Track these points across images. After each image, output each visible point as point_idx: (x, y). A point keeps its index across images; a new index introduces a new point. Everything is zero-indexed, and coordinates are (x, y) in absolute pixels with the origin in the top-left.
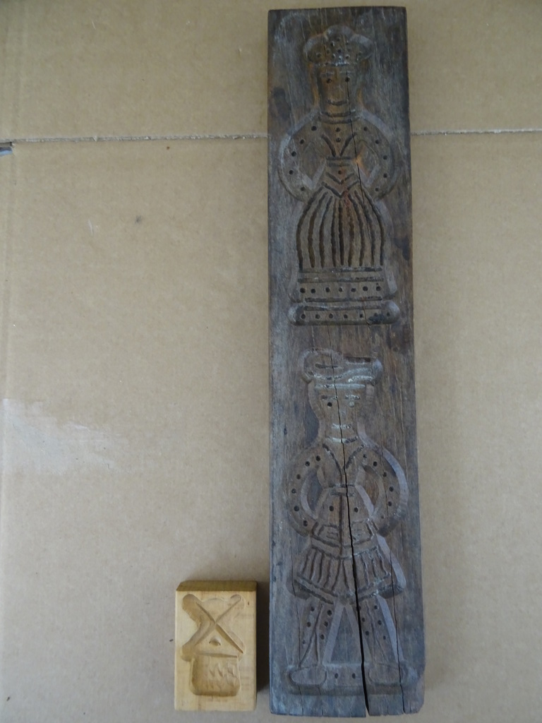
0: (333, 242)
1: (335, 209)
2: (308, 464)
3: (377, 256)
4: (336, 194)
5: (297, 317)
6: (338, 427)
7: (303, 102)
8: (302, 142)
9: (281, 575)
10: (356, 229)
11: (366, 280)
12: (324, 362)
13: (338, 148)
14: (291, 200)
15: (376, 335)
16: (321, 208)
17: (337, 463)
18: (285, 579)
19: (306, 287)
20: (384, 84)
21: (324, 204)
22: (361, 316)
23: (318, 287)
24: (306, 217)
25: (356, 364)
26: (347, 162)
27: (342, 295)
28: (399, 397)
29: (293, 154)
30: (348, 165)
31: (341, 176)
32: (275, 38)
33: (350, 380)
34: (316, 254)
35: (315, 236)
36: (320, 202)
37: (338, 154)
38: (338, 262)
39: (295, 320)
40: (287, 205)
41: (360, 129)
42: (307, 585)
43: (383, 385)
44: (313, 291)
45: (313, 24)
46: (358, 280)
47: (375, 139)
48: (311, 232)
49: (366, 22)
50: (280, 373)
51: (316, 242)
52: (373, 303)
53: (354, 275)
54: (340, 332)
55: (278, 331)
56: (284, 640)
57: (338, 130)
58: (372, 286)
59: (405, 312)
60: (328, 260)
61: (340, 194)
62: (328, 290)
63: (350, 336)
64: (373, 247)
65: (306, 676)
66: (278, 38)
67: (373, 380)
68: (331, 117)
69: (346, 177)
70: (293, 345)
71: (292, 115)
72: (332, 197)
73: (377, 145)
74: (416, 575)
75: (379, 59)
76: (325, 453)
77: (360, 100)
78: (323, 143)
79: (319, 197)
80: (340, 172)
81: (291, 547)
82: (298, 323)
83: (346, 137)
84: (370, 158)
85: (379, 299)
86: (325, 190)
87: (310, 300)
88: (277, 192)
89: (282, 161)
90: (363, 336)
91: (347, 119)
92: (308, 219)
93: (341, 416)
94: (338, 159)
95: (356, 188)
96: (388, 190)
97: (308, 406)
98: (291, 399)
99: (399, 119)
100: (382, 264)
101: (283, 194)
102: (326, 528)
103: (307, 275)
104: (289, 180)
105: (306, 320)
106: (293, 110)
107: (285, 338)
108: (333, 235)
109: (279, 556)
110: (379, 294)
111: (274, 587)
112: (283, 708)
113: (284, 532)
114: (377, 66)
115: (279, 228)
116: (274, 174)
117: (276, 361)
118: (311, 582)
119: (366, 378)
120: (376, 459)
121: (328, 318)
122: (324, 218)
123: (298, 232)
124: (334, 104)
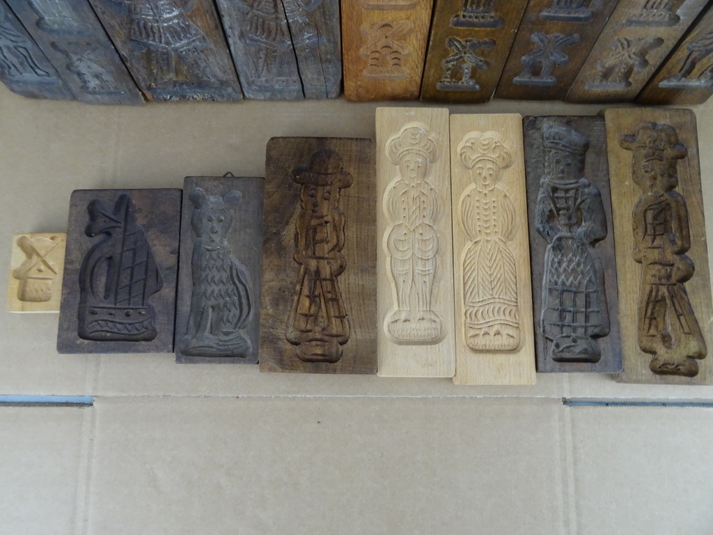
9: (234, 34)
18: (237, 37)
42: (256, 38)
56: (245, 67)
81: (237, 18)
109: (229, 23)
111: (231, 41)
112: (252, 96)
113: (228, 8)
118: (258, 36)
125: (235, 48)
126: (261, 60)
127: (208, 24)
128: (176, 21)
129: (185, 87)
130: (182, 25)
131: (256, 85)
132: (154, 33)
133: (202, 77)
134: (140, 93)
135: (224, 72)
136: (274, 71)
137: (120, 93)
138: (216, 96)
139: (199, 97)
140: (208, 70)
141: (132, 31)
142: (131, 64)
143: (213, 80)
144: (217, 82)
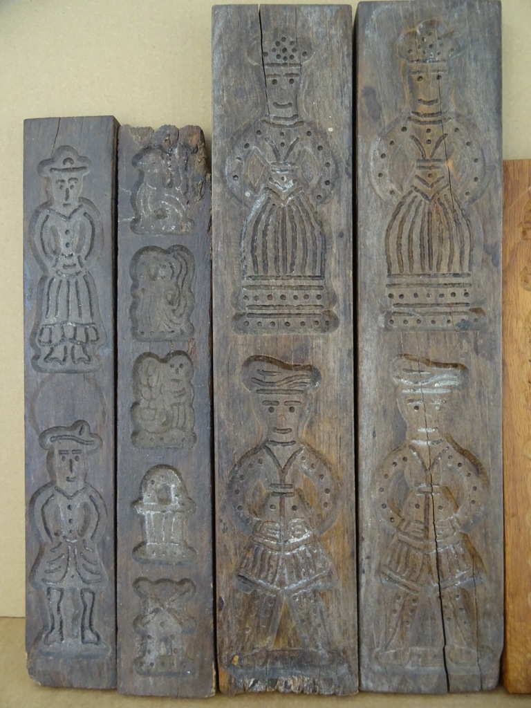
0: (422, 246)
1: (424, 213)
2: (395, 464)
3: (466, 263)
4: (426, 197)
5: (386, 324)
6: (424, 430)
7: (394, 102)
8: (391, 143)
9: (370, 568)
10: (446, 235)
11: (453, 285)
12: (411, 367)
13: (428, 149)
14: (381, 204)
15: (464, 341)
16: (411, 213)
17: (423, 463)
18: (373, 572)
19: (395, 292)
20: (477, 84)
21: (414, 207)
22: (449, 321)
23: (405, 292)
24: (395, 222)
25: (442, 369)
26: (436, 163)
27: (430, 300)
28: (485, 402)
29: (383, 156)
30: (438, 167)
31: (431, 179)
32: (366, 32)
33: (436, 385)
34: (405, 260)
35: (404, 241)
36: (410, 206)
37: (428, 157)
38: (427, 267)
39: (383, 326)
40: (377, 210)
41: (451, 130)
42: (395, 576)
43: (470, 390)
44: (401, 296)
45: (405, 17)
46: (446, 285)
47: (466, 141)
48: (400, 237)
49: (460, 16)
50: (369, 378)
51: (405, 248)
52: (460, 309)
53: (442, 281)
54: (428, 339)
55: (368, 337)
56: (372, 626)
57: (429, 130)
58: (460, 291)
59: (493, 319)
60: (417, 266)
61: (430, 198)
62: (416, 295)
63: (438, 342)
64: (462, 253)
65: (391, 657)
66: (369, 32)
67: (459, 385)
68: (421, 116)
69: (436, 180)
70: (382, 351)
71: (383, 116)
72: (421, 201)
73: (468, 147)
74: (497, 568)
75: (472, 56)
76: (412, 454)
77: (452, 99)
78: (413, 144)
79: (409, 200)
80: (430, 175)
81: (379, 543)
82: (387, 329)
83: (436, 139)
84: (462, 161)
85: (467, 305)
86: (415, 194)
87: (398, 305)
88: (367, 197)
89: (372, 164)
90: (451, 343)
91: (439, 118)
92: (397, 223)
93: (427, 419)
94: (428, 161)
95: (446, 191)
96: (479, 195)
97: (397, 410)
98: (380, 404)
99: (492, 121)
100: (470, 270)
101: (373, 199)
102: (412, 524)
104: (379, 183)
105: (394, 326)
106: (384, 112)
107: (374, 344)
108: (422, 239)
109: (367, 550)
110: (466, 300)
111: (363, 579)
112: (371, 685)
113: (372, 528)
114: (470, 64)
115: (369, 233)
116: (364, 178)
117: (366, 366)
118: (397, 574)
119: (452, 383)
120: (460, 459)
121: (415, 324)
122: (413, 222)
123: (387, 237)
124: (425, 103)
125: (366, 590)
126: (395, 615)
127: (344, 549)
128: (302, 548)
130: (309, 555)
131: (380, 664)
132: (270, 566)
133: (308, 646)
134: (214, 673)
135: (344, 633)
136: (409, 635)
137: (184, 674)
138: (321, 682)
139: (294, 683)
140: (321, 631)
141: (245, 561)
142: (225, 615)
143: (322, 652)
144: (327, 656)
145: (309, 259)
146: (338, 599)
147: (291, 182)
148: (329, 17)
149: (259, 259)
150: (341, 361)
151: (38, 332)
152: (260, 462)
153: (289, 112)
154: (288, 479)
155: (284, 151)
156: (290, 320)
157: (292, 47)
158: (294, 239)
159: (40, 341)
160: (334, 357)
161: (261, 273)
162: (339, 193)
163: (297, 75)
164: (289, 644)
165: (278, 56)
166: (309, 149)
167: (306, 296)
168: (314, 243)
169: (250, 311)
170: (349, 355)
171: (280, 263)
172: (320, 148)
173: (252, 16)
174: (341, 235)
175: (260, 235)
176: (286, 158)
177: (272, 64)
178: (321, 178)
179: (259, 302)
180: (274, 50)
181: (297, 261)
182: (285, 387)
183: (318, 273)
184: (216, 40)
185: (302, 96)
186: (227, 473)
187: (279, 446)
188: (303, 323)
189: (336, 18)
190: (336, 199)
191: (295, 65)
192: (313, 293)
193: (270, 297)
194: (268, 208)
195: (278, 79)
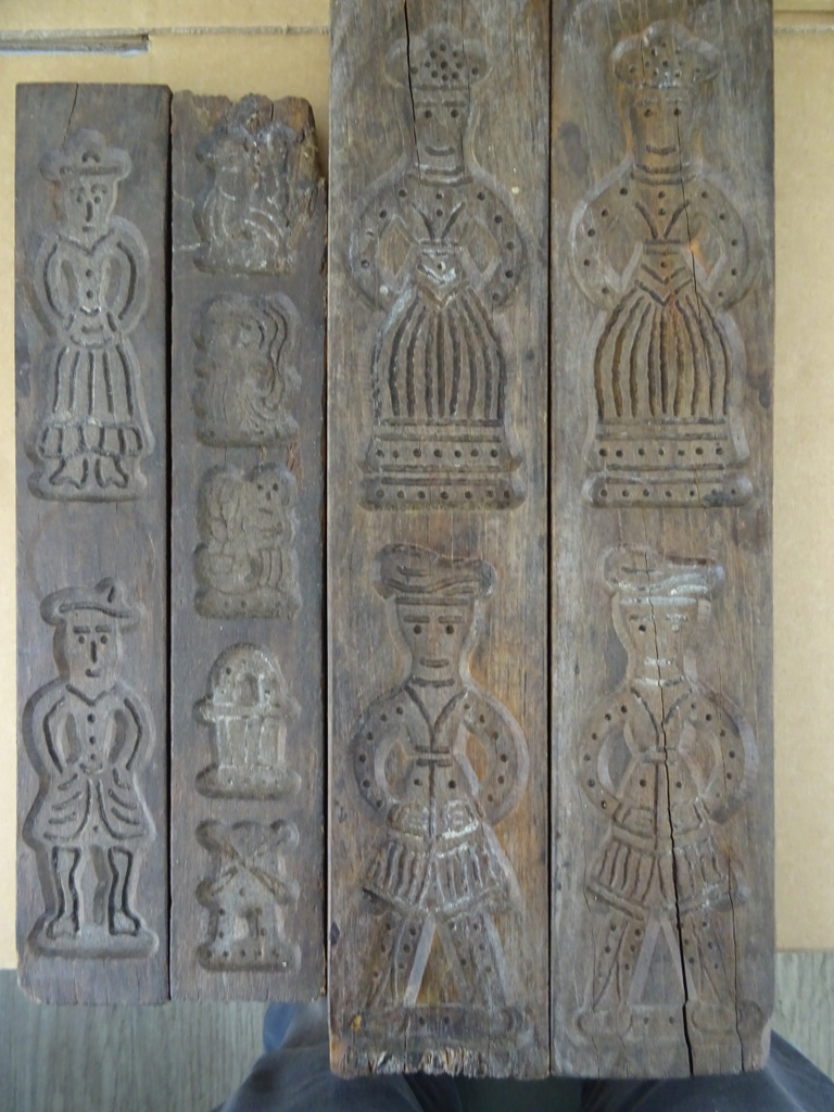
0: (650, 375)
1: (654, 324)
2: (608, 717)
3: (719, 401)
4: (658, 299)
5: (595, 495)
6: (653, 662)
7: (608, 147)
8: (604, 213)
9: (569, 880)
10: (687, 358)
11: (699, 437)
12: (634, 564)
13: (661, 223)
14: (589, 308)
15: (717, 524)
16: (634, 322)
17: (652, 716)
18: (574, 887)
19: (609, 447)
20: (736, 123)
21: (638, 315)
22: (692, 493)
23: (625, 447)
24: (610, 336)
25: (683, 567)
26: (673, 247)
27: (664, 461)
28: (748, 619)
29: (591, 233)
30: (676, 253)
31: (665, 270)
32: (565, 38)
33: (673, 592)
34: (625, 395)
35: (624, 366)
36: (632, 311)
37: (660, 236)
38: (658, 408)
39: (591, 500)
40: (582, 318)
41: (696, 194)
42: (606, 894)
43: (725, 599)
44: (619, 454)
45: (625, 16)
46: (688, 437)
47: (719, 214)
48: (616, 362)
49: (710, 17)
50: (569, 582)
51: (624, 377)
52: (710, 474)
53: (682, 430)
54: (661, 520)
55: (567, 516)
56: (573, 973)
57: (661, 195)
58: (709, 447)
59: (761, 489)
60: (642, 405)
61: (663, 300)
62: (641, 452)
63: (676, 524)
64: (712, 386)
65: (602, 1023)
66: (570, 38)
67: (708, 592)
68: (651, 173)
69: (673, 271)
70: (589, 537)
71: (591, 170)
72: (650, 305)
73: (722, 223)
74: (766, 878)
75: (729, 81)
76: (634, 700)
77: (698, 147)
78: (637, 216)
79: (630, 304)
80: (663, 265)
81: (584, 841)
82: (597, 504)
83: (674, 208)
84: (713, 244)
85: (721, 468)
86: (640, 293)
87: (614, 467)
88: (566, 297)
89: (573, 244)
90: (696, 526)
91: (675, 177)
92: (612, 339)
93: (659, 646)
94: (661, 243)
95: (688, 291)
96: (739, 296)
97: (612, 632)
98: (585, 621)
99: (758, 181)
100: (725, 413)
101: (576, 299)
102: (634, 813)
103: (610, 429)
104: (584, 275)
105: (609, 499)
106: (594, 163)
107: (577, 528)
108: (650, 364)
109: (566, 853)
110: (720, 460)
111: (558, 899)
112: (569, 1067)
113: (573, 817)
114: (726, 92)
115: (569, 354)
116: (561, 266)
117: (564, 562)
118: (611, 891)
119: (698, 588)
120: (710, 710)
121: (641, 497)
122: (637, 337)
123: (598, 360)
124: (655, 151)
125: (562, 915)
126: (608, 956)
127: (529, 849)
129: (425, 1031)
130: (474, 857)
132: (412, 875)
133: (471, 1002)
135: (528, 981)
138: (491, 1058)
139: (449, 1059)
141: (375, 867)
142: (340, 953)
143: (493, 1009)
144: (501, 1017)
145: (480, 394)
146: (519, 928)
147: (453, 271)
148: (514, 13)
149: (402, 393)
150: (529, 554)
151: (40, 434)
152: (399, 711)
153: (450, 164)
154: (442, 739)
155: (441, 224)
156: (448, 489)
157: (456, 60)
158: (456, 361)
159: (42, 450)
160: (517, 547)
161: (404, 416)
162: (528, 289)
163: (463, 105)
164: (442, 997)
165: (434, 75)
166: (482, 221)
167: (474, 453)
168: (487, 369)
169: (386, 474)
170: (540, 545)
171: (434, 400)
172: (498, 220)
173: (392, 9)
174: (530, 356)
175: (402, 356)
176: (444, 235)
177: (424, 88)
178: (500, 266)
179: (400, 461)
180: (428, 65)
181: (460, 397)
182: (440, 594)
183: (493, 416)
184: (336, 46)
185: (470, 138)
186: (346, 728)
187: (431, 688)
188: (468, 495)
189: (525, 15)
190: (523, 298)
191: (461, 88)
192: (486, 447)
193: (417, 453)
194: (416, 313)
195: (433, 110)
